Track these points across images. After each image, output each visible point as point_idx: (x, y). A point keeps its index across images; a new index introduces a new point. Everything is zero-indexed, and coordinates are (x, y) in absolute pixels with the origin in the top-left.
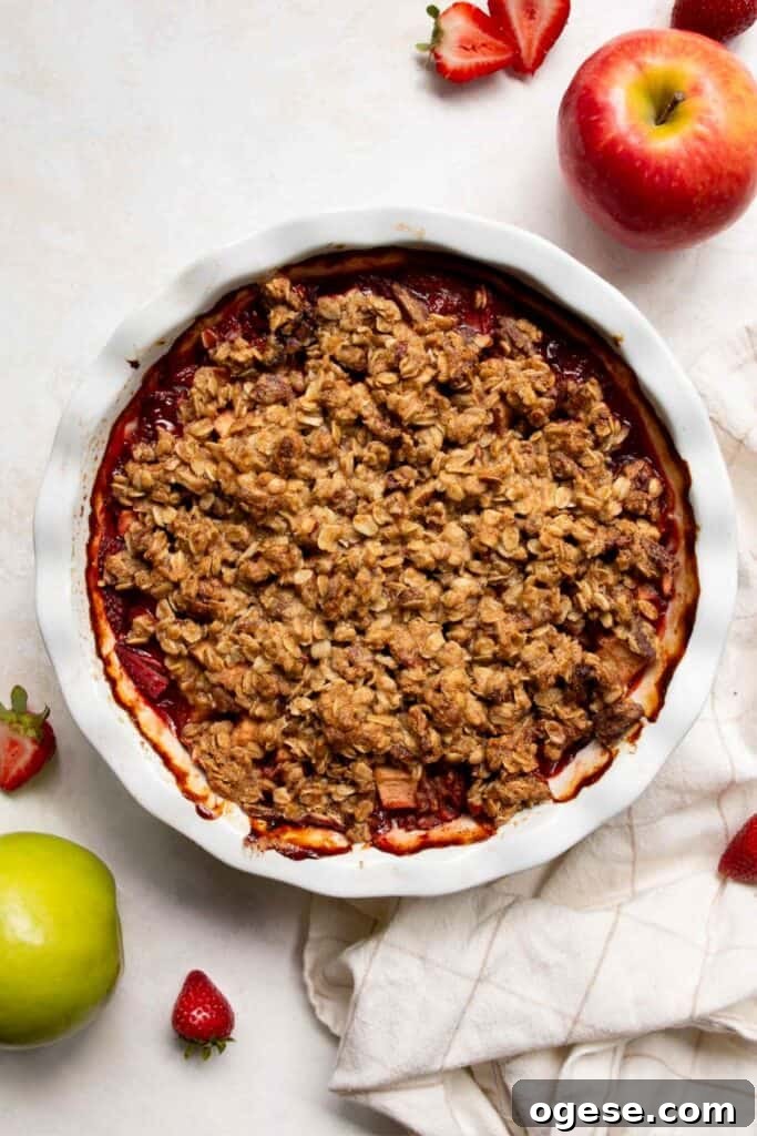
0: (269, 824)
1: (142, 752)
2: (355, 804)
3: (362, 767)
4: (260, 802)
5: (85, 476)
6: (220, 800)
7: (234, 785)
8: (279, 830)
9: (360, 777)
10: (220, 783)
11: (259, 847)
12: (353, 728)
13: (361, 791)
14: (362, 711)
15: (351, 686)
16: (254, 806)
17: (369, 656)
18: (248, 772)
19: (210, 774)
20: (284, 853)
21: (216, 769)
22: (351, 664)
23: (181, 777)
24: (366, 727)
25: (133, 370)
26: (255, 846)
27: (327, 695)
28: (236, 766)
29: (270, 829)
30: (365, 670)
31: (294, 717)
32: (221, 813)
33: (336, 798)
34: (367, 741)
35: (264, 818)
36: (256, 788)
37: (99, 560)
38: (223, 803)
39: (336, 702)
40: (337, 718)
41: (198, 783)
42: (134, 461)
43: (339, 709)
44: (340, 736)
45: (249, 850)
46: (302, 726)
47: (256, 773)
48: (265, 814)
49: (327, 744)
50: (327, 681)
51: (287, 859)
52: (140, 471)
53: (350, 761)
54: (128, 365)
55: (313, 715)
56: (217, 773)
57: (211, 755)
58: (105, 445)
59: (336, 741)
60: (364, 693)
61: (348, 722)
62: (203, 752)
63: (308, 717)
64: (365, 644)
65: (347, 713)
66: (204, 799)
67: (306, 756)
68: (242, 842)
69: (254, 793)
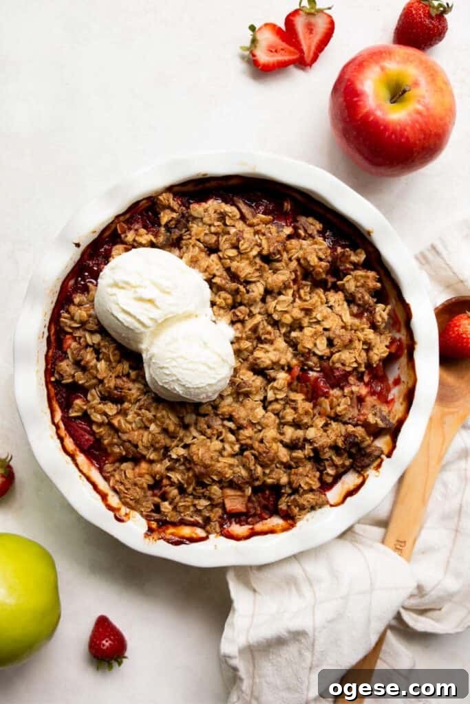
0: (158, 524)
1: (80, 481)
2: (211, 511)
3: (215, 489)
4: (152, 511)
5: (46, 314)
6: (128, 510)
7: (137, 501)
8: (164, 527)
9: (214, 494)
10: (128, 500)
11: (153, 538)
12: (212, 465)
13: (214, 503)
14: (215, 455)
15: (208, 440)
16: (148, 514)
17: (220, 422)
18: (145, 493)
19: (122, 495)
20: (168, 541)
21: (126, 491)
22: (209, 427)
23: (104, 497)
24: (219, 465)
25: (77, 248)
26: (151, 538)
27: (195, 446)
28: (138, 490)
29: (159, 527)
30: (217, 430)
31: (173, 459)
32: (129, 518)
33: (199, 508)
34: (219, 473)
35: (155, 520)
36: (150, 502)
37: (52, 364)
38: (130, 512)
39: (201, 450)
40: (202, 460)
41: (114, 500)
42: (74, 305)
43: (202, 454)
44: (203, 470)
45: (147, 540)
46: (177, 465)
47: (149, 493)
48: (156, 518)
49: (195, 476)
50: (194, 438)
51: (170, 545)
52: (79, 311)
53: (208, 485)
54: (74, 245)
55: (185, 458)
56: (126, 494)
57: (122, 483)
58: (57, 294)
59: (202, 474)
60: (216, 444)
61: (208, 462)
62: (117, 481)
63: (182, 460)
64: (217, 415)
65: (207, 456)
66: (119, 509)
67: (180, 483)
68: (143, 536)
69: (148, 506)
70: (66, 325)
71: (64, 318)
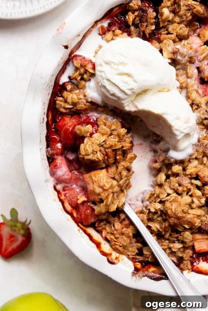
0: (142, 264)
1: (80, 234)
2: (184, 252)
3: (187, 234)
4: (137, 254)
5: (44, 103)
6: (118, 255)
7: (124, 247)
8: (147, 267)
9: (187, 239)
10: (118, 247)
11: (139, 276)
12: (183, 217)
13: (186, 246)
14: (186, 208)
15: (180, 197)
16: (134, 256)
17: (189, 181)
18: (130, 240)
19: (113, 243)
20: (151, 277)
21: (115, 240)
22: (180, 185)
23: (98, 245)
24: (189, 216)
25: (66, 49)
26: (137, 275)
27: (168, 202)
28: (125, 238)
29: (143, 267)
30: (187, 187)
32: (119, 261)
33: (174, 250)
34: (189, 223)
35: (139, 262)
36: (135, 248)
38: (119, 256)
39: (173, 205)
40: (175, 213)
41: (106, 247)
42: (67, 91)
43: (175, 209)
44: (176, 221)
45: (134, 278)
46: (155, 217)
47: (134, 240)
48: (140, 260)
49: (170, 225)
50: (169, 195)
51: (153, 281)
52: (71, 95)
53: (181, 232)
54: (64, 47)
55: (162, 211)
56: (116, 242)
57: (112, 234)
58: (52, 87)
59: (175, 225)
60: (186, 199)
61: (180, 215)
62: (108, 233)
63: (159, 212)
64: (186, 175)
65: (179, 210)
66: (111, 254)
67: (159, 231)
68: (131, 274)
69: (134, 250)
70: (61, 107)
71: (59, 101)
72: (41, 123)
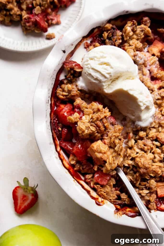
0: (121, 206)
2: (150, 196)
3: (153, 182)
5: (49, 89)
6: (103, 200)
7: (107, 193)
8: (124, 208)
9: (152, 185)
10: (103, 193)
11: (120, 213)
13: (152, 191)
14: (151, 162)
15: (145, 154)
16: (115, 200)
17: (151, 142)
18: (111, 189)
19: (99, 190)
20: (128, 215)
21: (101, 188)
22: (145, 145)
23: (88, 192)
24: (153, 167)
25: (64, 53)
26: (118, 213)
27: (138, 158)
28: (108, 186)
29: (122, 208)
30: (150, 147)
31: (126, 167)
32: (104, 203)
33: (143, 195)
34: (154, 172)
35: (119, 204)
36: (115, 194)
37: (53, 120)
38: (104, 200)
39: (142, 159)
40: (143, 165)
41: (94, 194)
42: (64, 84)
43: (143, 162)
44: (145, 171)
45: (116, 215)
46: (129, 170)
47: (113, 189)
49: (140, 174)
50: (137, 153)
51: (130, 218)
52: (67, 85)
53: (148, 180)
54: (62, 52)
55: (133, 166)
58: (54, 80)
59: (144, 173)
60: (150, 155)
61: (147, 166)
63: (131, 167)
64: (149, 138)
68: (113, 213)
69: (114, 196)
70: (60, 95)
71: (59, 91)
72: (47, 103)
